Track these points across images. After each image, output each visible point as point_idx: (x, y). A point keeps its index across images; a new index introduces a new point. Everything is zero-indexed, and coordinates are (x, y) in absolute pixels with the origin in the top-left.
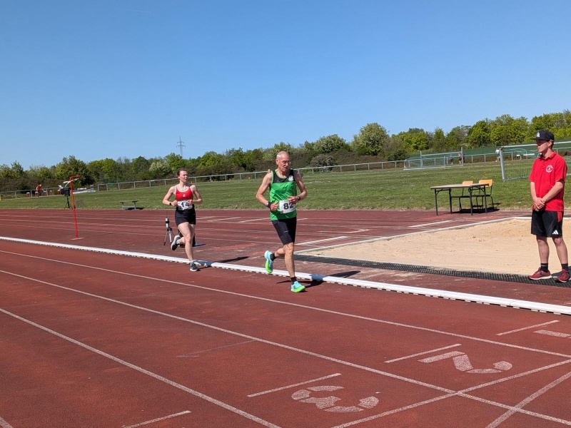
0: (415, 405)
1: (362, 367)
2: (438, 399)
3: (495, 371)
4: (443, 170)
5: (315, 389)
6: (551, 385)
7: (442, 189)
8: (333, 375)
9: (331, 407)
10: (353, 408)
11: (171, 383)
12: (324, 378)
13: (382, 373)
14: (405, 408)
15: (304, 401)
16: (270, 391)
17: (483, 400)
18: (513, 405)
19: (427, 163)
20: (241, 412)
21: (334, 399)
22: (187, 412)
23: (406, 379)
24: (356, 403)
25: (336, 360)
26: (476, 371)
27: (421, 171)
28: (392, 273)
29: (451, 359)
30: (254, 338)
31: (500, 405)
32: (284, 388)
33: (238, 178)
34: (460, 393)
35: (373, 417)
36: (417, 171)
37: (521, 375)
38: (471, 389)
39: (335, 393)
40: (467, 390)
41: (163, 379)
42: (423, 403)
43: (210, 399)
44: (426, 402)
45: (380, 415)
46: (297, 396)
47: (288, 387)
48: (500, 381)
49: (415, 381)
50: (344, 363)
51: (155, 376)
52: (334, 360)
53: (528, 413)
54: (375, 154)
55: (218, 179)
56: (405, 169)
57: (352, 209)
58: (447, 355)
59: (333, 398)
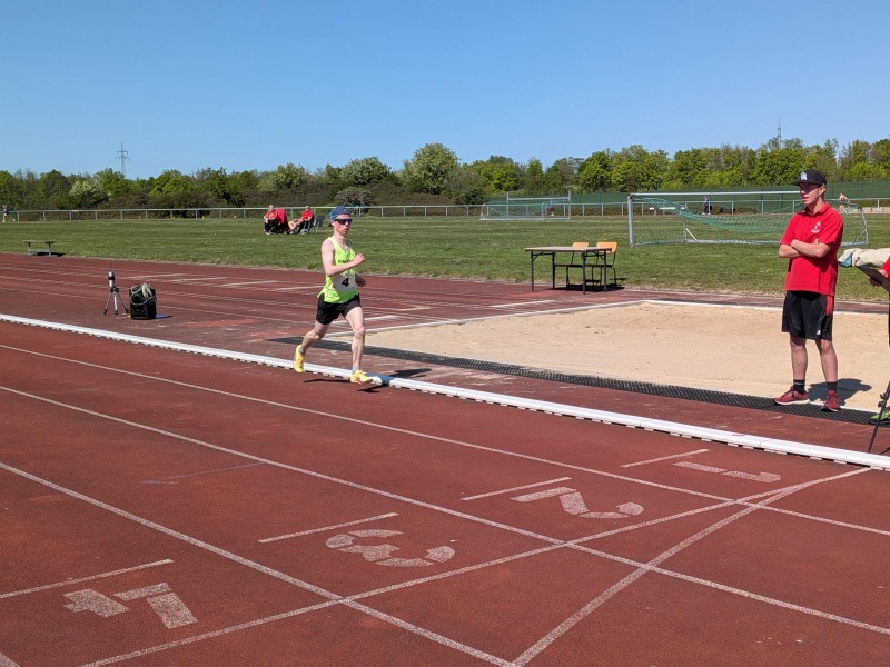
0: (507, 559)
1: (428, 505)
2: (539, 551)
3: (619, 516)
4: (540, 224)
5: (359, 533)
6: (698, 537)
7: (542, 253)
8: (385, 516)
9: (385, 559)
10: (418, 562)
11: (139, 519)
12: (372, 519)
13: (458, 514)
14: (492, 563)
15: (344, 550)
16: (292, 535)
17: (604, 555)
18: (645, 562)
19: (515, 211)
20: (251, 563)
21: (388, 548)
22: (168, 561)
23: (493, 524)
24: (423, 555)
25: (390, 495)
26: (593, 515)
27: (506, 223)
28: (468, 373)
29: (557, 498)
30: (262, 460)
31: (627, 561)
32: (314, 531)
33: (216, 215)
34: (571, 544)
35: (448, 574)
36: (501, 223)
37: (656, 521)
38: (586, 539)
39: (390, 540)
40: (580, 540)
41: (125, 514)
42: (517, 556)
43: (201, 544)
44: (523, 555)
45: (458, 572)
46: (334, 543)
47: (319, 530)
48: (627, 529)
49: (506, 527)
50: (402, 498)
51: (112, 509)
52: (386, 494)
53: (666, 572)
54: (436, 192)
55: (184, 215)
56: (483, 218)
57: (402, 275)
58: (552, 492)
59: (388, 546)
